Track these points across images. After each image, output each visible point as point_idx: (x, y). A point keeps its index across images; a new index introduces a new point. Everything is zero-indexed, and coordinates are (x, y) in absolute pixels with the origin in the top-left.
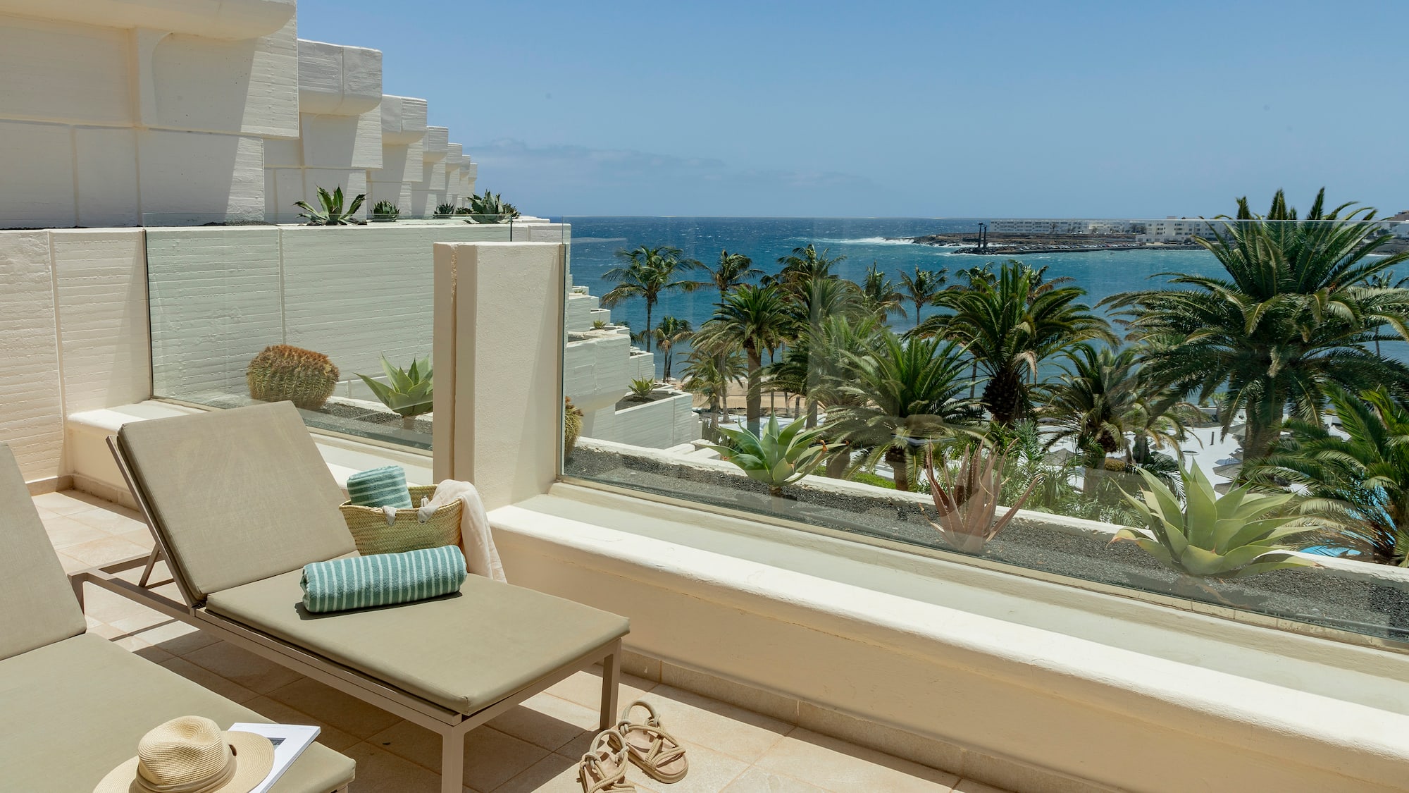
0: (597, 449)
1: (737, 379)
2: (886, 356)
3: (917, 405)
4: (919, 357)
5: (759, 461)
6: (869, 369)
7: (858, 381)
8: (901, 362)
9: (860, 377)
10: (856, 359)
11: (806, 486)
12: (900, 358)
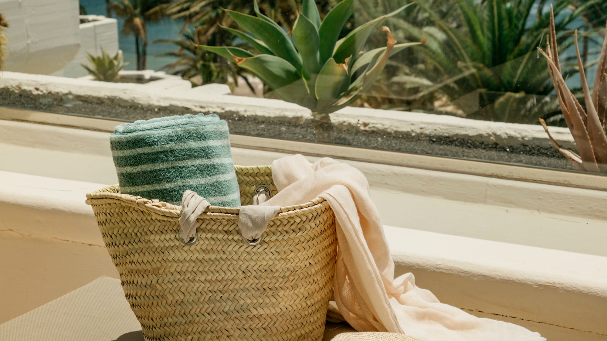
0: (37, 89)
1: (246, 79)
2: (459, 26)
3: (507, 100)
4: (506, 24)
5: (292, 68)
6: (434, 46)
7: (421, 66)
8: (479, 33)
9: (423, 62)
10: (415, 31)
11: (365, 125)
12: (477, 27)
